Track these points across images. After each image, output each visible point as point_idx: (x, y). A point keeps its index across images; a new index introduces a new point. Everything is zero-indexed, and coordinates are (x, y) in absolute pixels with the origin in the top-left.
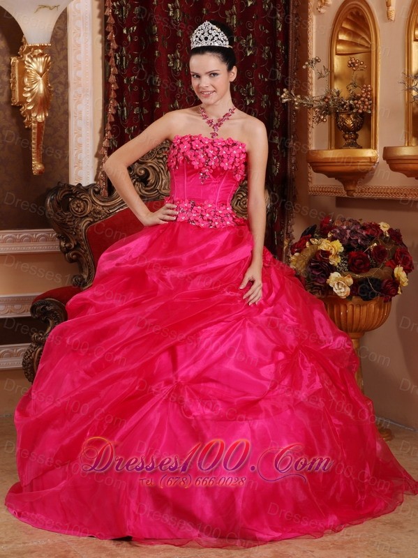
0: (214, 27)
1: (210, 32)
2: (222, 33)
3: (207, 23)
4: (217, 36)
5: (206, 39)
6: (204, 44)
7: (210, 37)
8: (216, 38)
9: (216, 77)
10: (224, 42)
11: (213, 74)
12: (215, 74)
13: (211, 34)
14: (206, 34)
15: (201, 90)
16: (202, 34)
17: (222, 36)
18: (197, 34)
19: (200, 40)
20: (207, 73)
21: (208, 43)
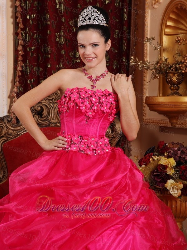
0: (96, 10)
1: (93, 14)
2: (101, 14)
3: (90, 7)
4: (97, 17)
5: (90, 19)
6: (88, 22)
7: (93, 18)
8: (97, 19)
9: (97, 47)
10: (103, 21)
11: (95, 45)
12: (96, 45)
13: (93, 15)
14: (90, 16)
15: (86, 56)
16: (87, 16)
17: (101, 17)
18: (83, 16)
19: (85, 20)
20: (90, 44)
21: (92, 22)
